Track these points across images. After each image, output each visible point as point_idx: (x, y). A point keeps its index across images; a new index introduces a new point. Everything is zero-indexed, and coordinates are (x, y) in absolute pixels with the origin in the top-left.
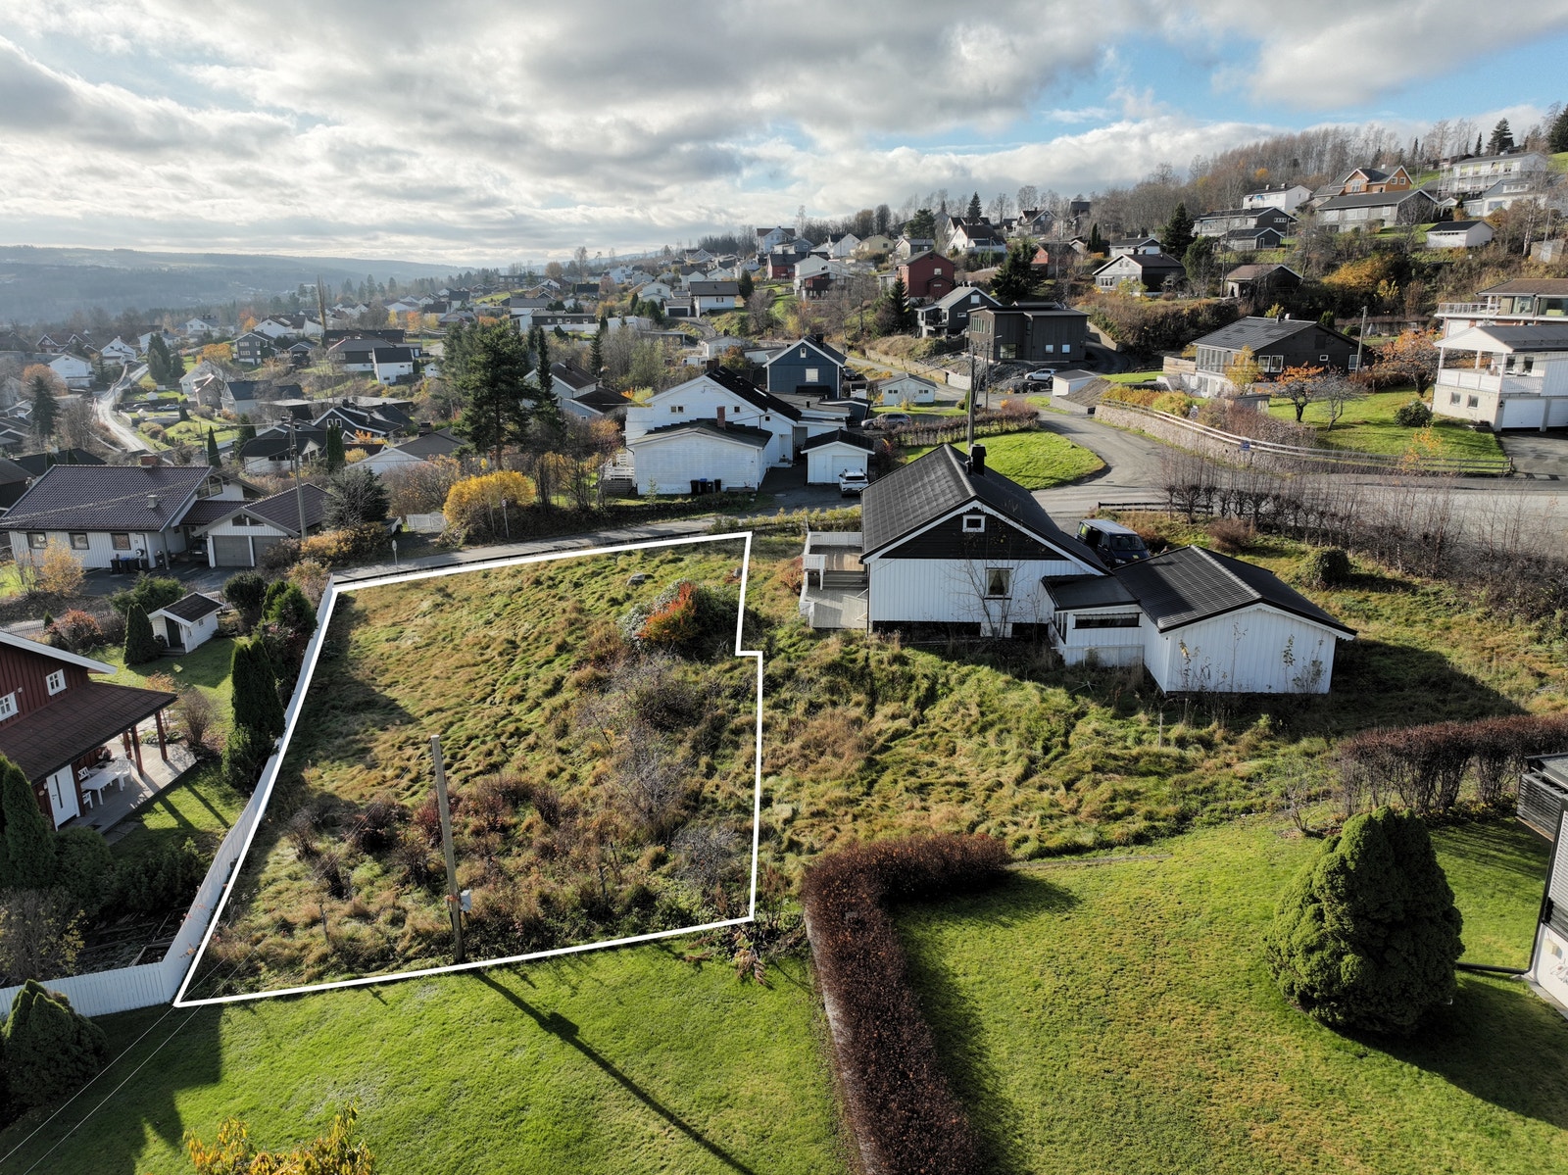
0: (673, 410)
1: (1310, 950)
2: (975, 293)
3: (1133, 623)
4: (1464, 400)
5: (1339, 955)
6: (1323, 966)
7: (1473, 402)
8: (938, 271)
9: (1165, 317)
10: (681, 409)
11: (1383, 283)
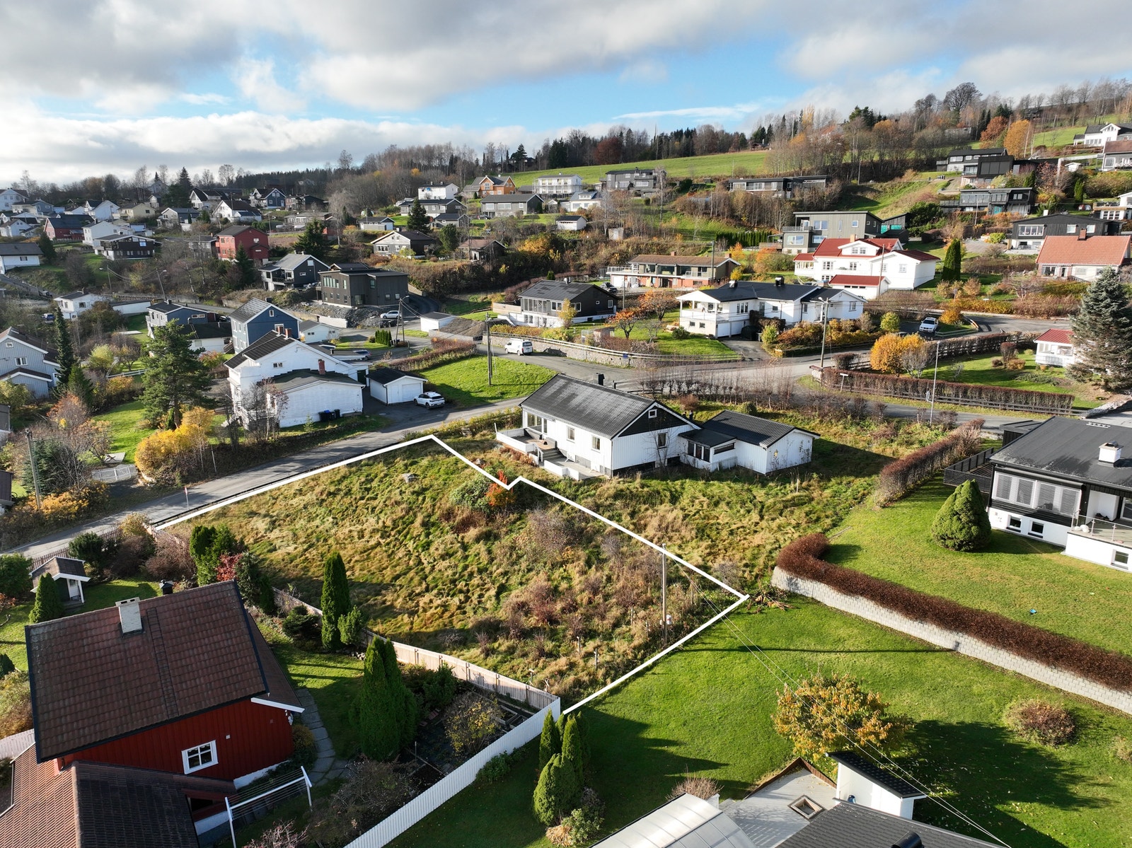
0: (275, 365)
1: (961, 530)
2: (310, 259)
3: (732, 447)
4: (697, 325)
5: (970, 528)
6: (968, 533)
7: (702, 325)
8: (256, 240)
9: (445, 273)
10: (281, 365)
11: (551, 251)
